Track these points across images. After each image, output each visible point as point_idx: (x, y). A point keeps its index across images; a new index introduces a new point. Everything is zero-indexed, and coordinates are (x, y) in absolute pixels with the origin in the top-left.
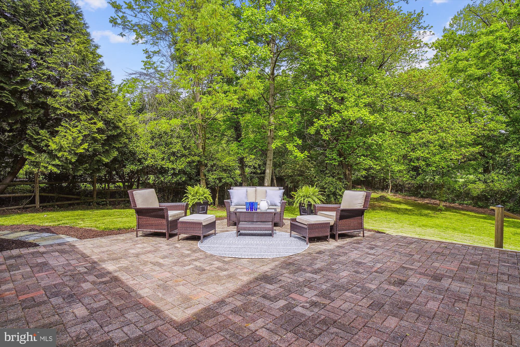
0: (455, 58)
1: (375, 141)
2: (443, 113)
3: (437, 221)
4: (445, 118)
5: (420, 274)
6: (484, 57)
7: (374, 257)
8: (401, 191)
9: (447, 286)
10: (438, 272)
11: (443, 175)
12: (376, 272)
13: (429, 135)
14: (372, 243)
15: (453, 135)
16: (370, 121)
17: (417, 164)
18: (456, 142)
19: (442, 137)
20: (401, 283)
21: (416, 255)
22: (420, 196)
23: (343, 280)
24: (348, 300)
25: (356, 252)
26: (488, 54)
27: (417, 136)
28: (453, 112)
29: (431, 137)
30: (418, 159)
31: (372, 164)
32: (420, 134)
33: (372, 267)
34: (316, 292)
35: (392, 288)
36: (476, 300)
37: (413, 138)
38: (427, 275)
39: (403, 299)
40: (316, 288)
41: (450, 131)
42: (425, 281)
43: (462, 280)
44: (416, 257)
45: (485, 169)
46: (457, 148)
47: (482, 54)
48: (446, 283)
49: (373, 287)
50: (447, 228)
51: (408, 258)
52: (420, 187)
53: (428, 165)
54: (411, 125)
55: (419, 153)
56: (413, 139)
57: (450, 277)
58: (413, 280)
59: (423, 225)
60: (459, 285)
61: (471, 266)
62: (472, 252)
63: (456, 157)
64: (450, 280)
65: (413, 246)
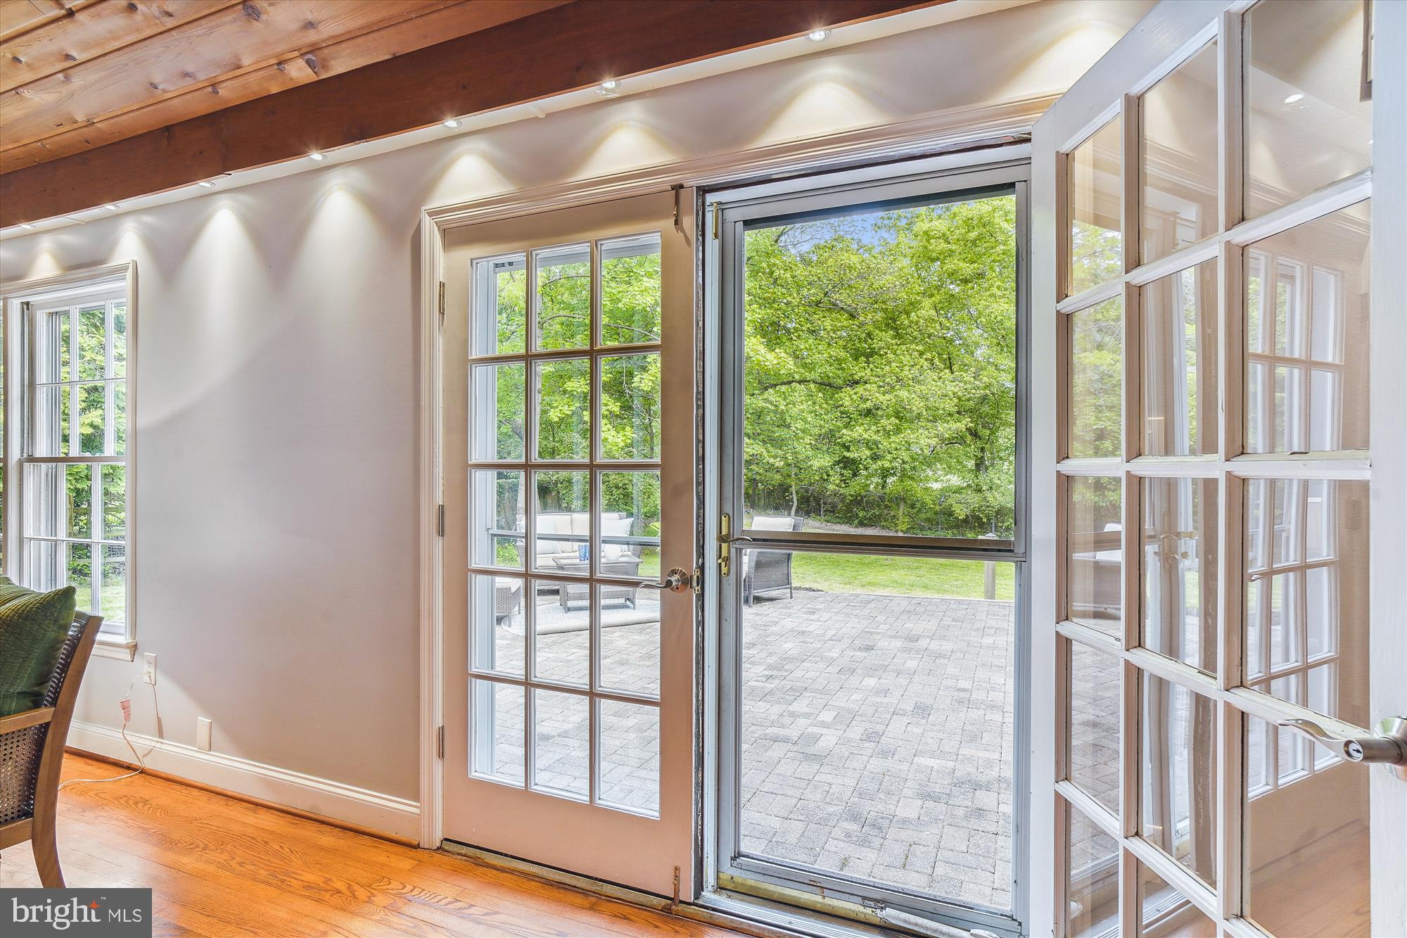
0: (926, 233)
1: (771, 403)
2: (904, 347)
3: (894, 575)
4: (906, 359)
5: (890, 637)
6: (974, 242)
7: (821, 623)
8: (817, 511)
9: (925, 646)
10: (912, 633)
11: (904, 476)
12: (831, 639)
13: (877, 395)
14: (809, 606)
15: (924, 397)
16: (767, 364)
17: (856, 455)
18: (928, 408)
19: (903, 400)
20: (869, 648)
21: (879, 617)
22: (856, 521)
23: (791, 652)
24: (809, 669)
25: (790, 619)
26: (980, 237)
27: (856, 393)
28: (920, 348)
29: (881, 398)
30: (857, 442)
31: (765, 454)
32: (860, 389)
33: (824, 635)
34: (764, 667)
35: (859, 653)
36: (959, 655)
37: (847, 398)
38: (900, 637)
39: (876, 662)
40: (760, 664)
41: (917, 386)
42: (898, 644)
43: (943, 638)
44: (880, 618)
45: (978, 462)
46: (929, 421)
47: (973, 235)
48: (923, 643)
49: (835, 655)
50: (913, 586)
51: (869, 621)
52: (858, 501)
53: (875, 458)
54: (842, 369)
55: (859, 431)
56: (847, 402)
57: (928, 636)
58: (883, 644)
59: (869, 584)
60: (939, 644)
61: (953, 623)
62: (955, 606)
63: (927, 440)
64: (929, 640)
65: (872, 605)
